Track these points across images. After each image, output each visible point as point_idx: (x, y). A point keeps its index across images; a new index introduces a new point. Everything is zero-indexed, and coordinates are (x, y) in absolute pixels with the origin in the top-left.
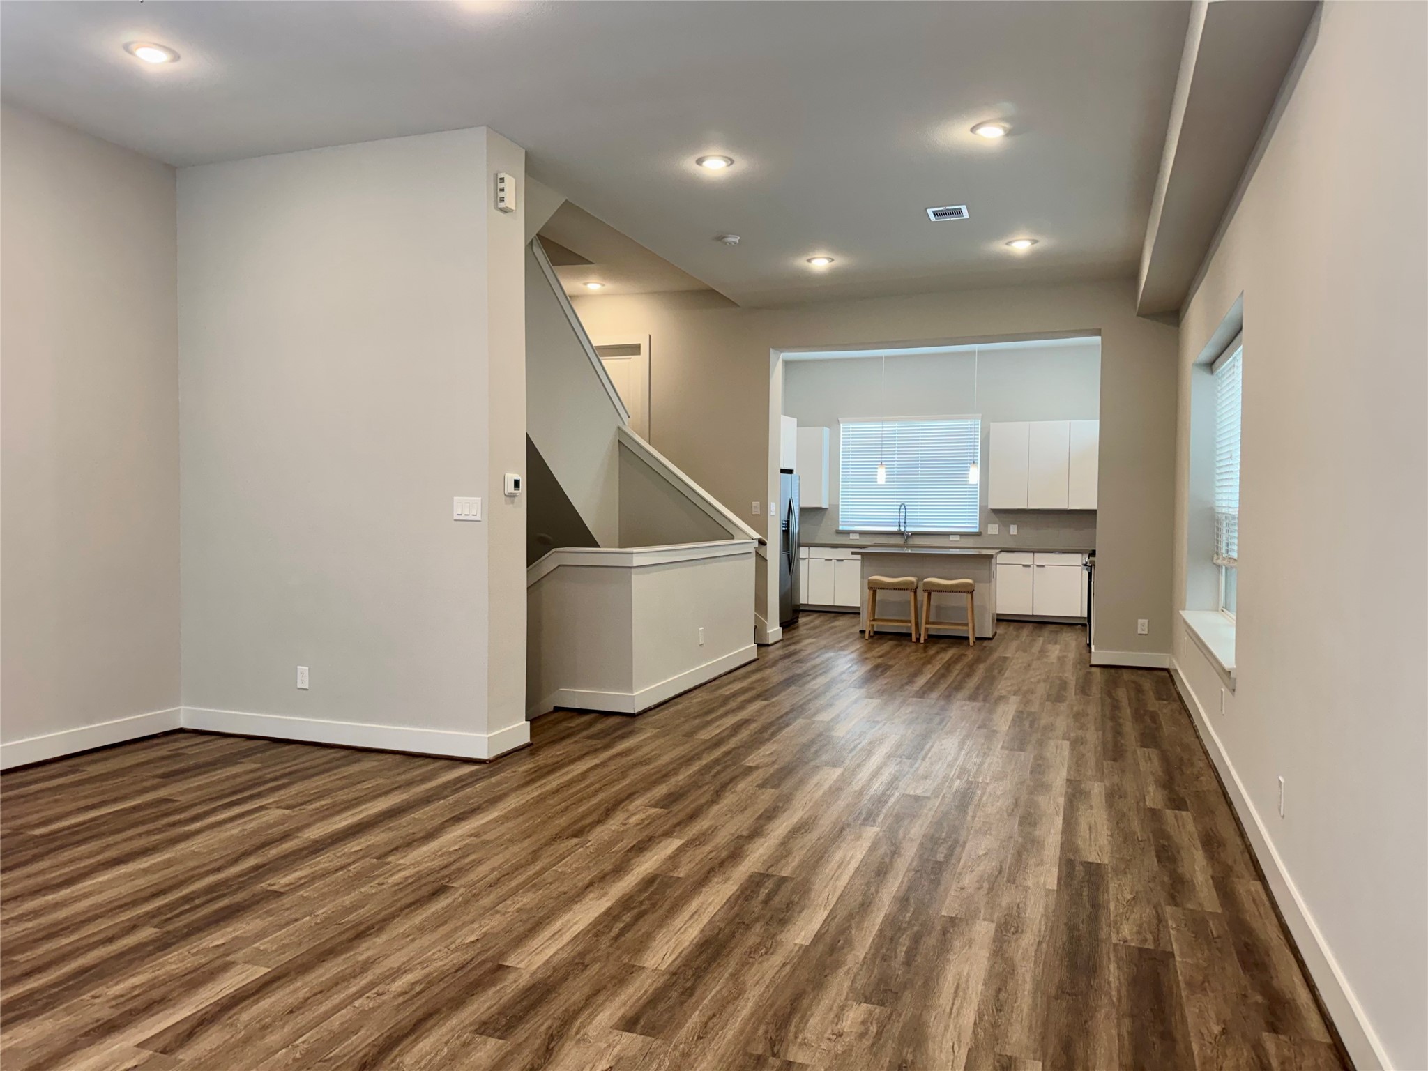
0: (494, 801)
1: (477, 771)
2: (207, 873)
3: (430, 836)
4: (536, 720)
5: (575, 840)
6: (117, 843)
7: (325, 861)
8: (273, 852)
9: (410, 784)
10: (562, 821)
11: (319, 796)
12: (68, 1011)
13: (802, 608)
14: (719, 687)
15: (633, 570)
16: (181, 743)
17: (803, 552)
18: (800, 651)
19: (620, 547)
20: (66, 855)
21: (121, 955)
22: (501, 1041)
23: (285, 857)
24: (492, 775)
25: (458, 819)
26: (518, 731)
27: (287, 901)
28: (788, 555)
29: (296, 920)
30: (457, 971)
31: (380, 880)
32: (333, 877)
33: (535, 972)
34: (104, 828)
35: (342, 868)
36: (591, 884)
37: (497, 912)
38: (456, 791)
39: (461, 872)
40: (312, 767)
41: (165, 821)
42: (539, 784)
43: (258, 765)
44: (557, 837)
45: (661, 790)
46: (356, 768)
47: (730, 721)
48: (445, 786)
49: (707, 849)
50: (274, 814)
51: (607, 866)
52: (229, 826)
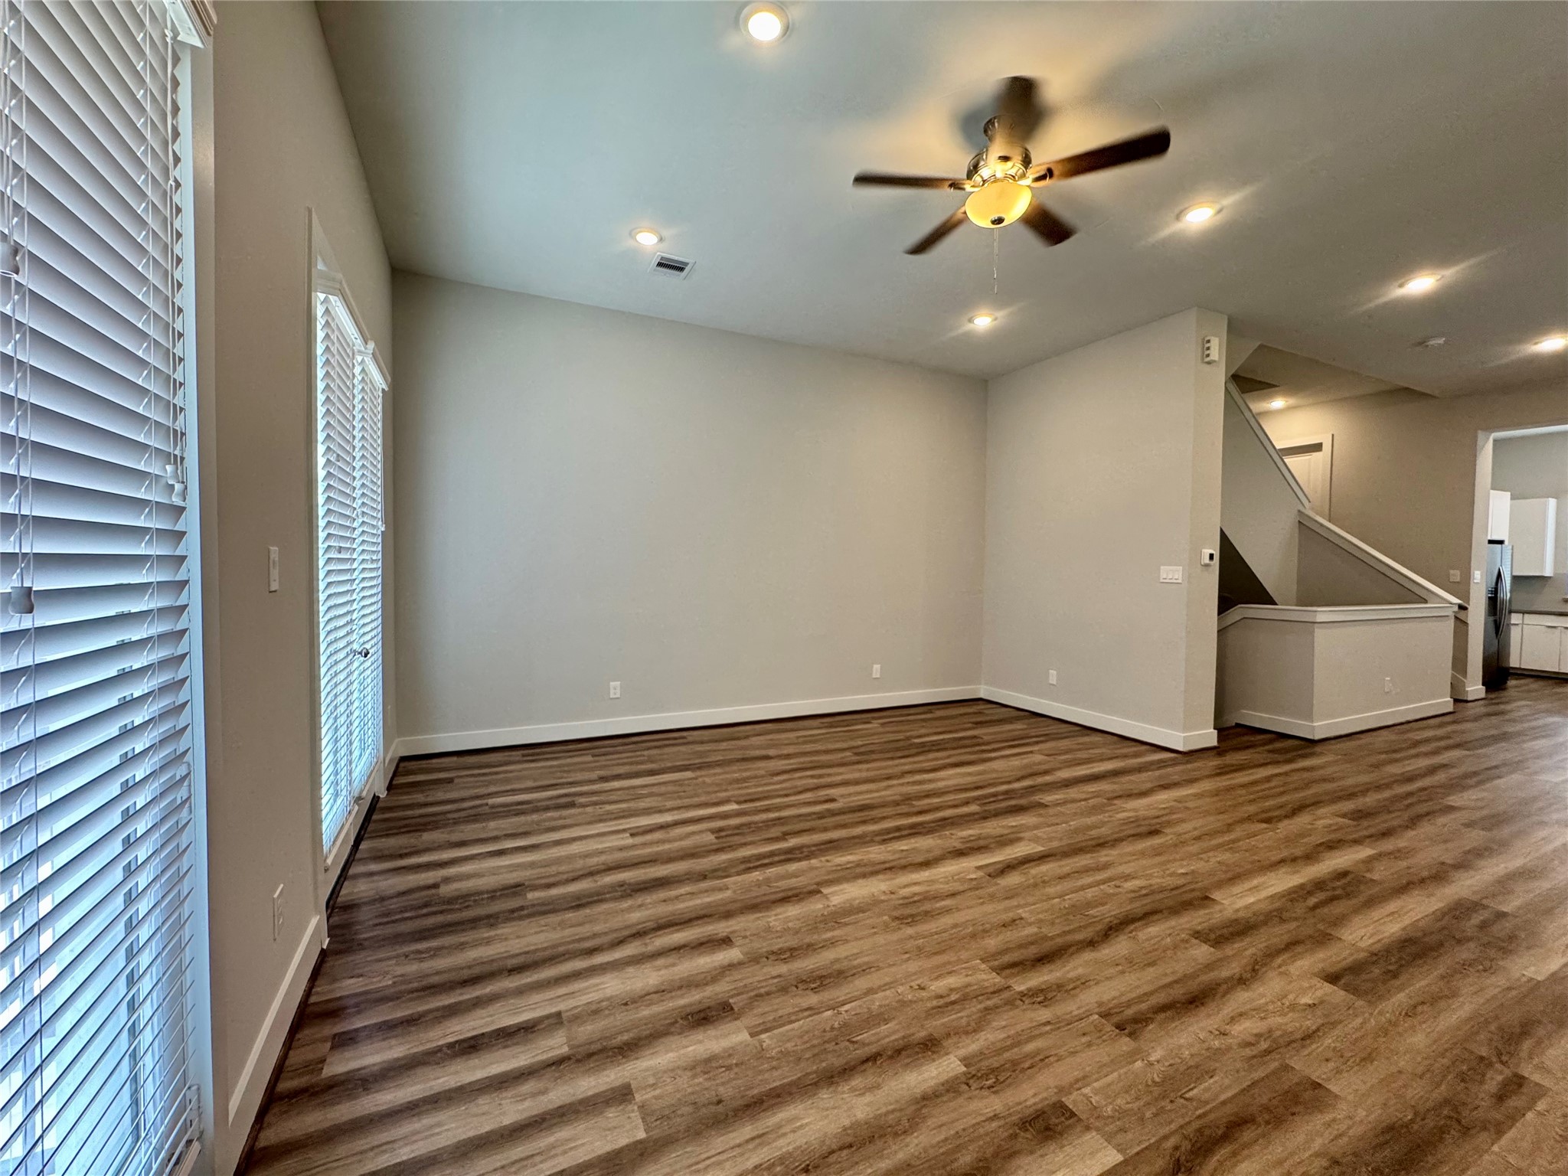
0: (1192, 781)
1: (1177, 758)
2: (1003, 783)
3: (1143, 794)
4: (1222, 731)
5: (1265, 825)
6: (954, 755)
7: (1073, 793)
8: (1040, 780)
9: (1126, 756)
10: (1252, 809)
11: (1066, 752)
12: (940, 837)
13: (1511, 671)
14: (1408, 731)
15: (1316, 625)
16: (981, 707)
17: (1515, 618)
18: (1511, 711)
19: (1297, 605)
20: (931, 756)
21: (962, 816)
22: (1212, 949)
23: (1047, 784)
24: (1188, 762)
25: (1165, 787)
26: (1207, 736)
27: (1051, 811)
28: (1495, 621)
29: (1057, 824)
30: (1172, 890)
31: (1111, 813)
32: (1079, 804)
33: (1237, 910)
34: (947, 745)
35: (1085, 800)
36: (1282, 861)
37: (1201, 859)
38: (1159, 768)
39: (1169, 823)
40: (1057, 734)
41: (978, 748)
42: (1228, 776)
43: (1025, 726)
44: (1249, 819)
45: (1348, 806)
46: (1086, 739)
47: (1424, 763)
48: (1152, 763)
49: (1404, 864)
50: (1038, 758)
51: (1298, 852)
52: (1012, 758)
